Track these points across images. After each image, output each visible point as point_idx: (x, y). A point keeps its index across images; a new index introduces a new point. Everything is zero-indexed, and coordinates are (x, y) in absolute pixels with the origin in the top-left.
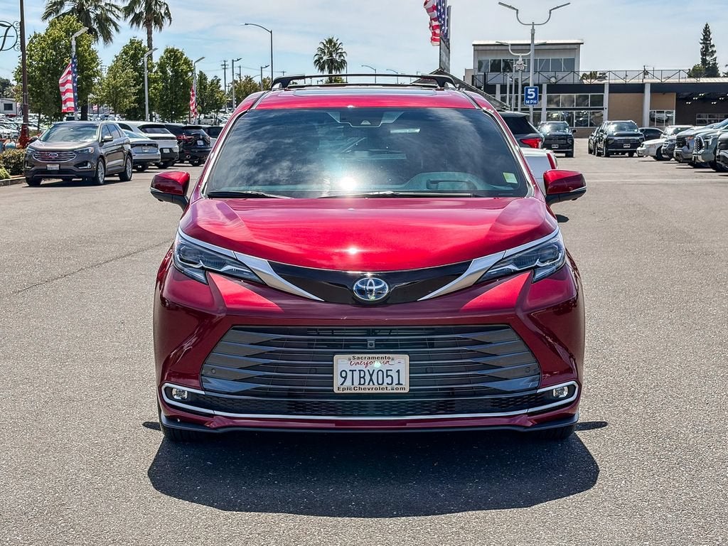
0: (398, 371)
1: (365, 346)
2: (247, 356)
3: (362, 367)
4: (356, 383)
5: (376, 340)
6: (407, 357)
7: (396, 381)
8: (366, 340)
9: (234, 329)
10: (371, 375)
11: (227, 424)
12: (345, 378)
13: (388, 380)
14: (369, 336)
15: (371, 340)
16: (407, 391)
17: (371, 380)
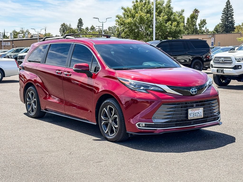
0: (201, 112)
1: (193, 106)
2: (166, 112)
3: (194, 112)
4: (193, 116)
5: (196, 104)
6: (203, 108)
7: (200, 115)
8: (193, 105)
9: (163, 105)
10: (195, 114)
11: (162, 131)
12: (190, 115)
13: (199, 115)
14: (194, 103)
15: (195, 105)
16: (203, 117)
17: (195, 115)
